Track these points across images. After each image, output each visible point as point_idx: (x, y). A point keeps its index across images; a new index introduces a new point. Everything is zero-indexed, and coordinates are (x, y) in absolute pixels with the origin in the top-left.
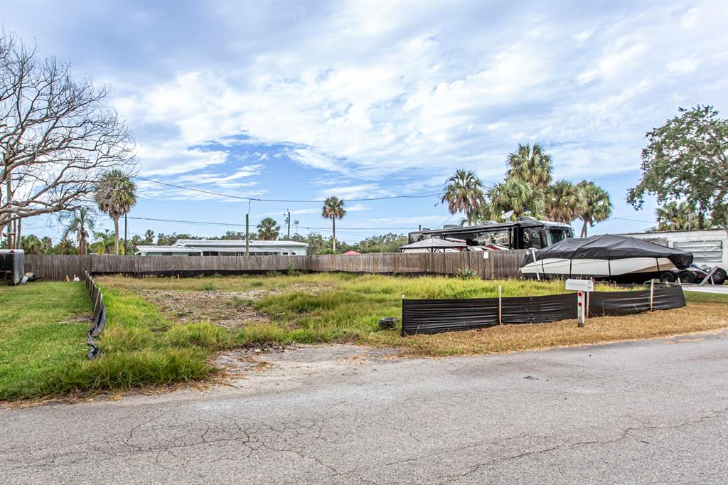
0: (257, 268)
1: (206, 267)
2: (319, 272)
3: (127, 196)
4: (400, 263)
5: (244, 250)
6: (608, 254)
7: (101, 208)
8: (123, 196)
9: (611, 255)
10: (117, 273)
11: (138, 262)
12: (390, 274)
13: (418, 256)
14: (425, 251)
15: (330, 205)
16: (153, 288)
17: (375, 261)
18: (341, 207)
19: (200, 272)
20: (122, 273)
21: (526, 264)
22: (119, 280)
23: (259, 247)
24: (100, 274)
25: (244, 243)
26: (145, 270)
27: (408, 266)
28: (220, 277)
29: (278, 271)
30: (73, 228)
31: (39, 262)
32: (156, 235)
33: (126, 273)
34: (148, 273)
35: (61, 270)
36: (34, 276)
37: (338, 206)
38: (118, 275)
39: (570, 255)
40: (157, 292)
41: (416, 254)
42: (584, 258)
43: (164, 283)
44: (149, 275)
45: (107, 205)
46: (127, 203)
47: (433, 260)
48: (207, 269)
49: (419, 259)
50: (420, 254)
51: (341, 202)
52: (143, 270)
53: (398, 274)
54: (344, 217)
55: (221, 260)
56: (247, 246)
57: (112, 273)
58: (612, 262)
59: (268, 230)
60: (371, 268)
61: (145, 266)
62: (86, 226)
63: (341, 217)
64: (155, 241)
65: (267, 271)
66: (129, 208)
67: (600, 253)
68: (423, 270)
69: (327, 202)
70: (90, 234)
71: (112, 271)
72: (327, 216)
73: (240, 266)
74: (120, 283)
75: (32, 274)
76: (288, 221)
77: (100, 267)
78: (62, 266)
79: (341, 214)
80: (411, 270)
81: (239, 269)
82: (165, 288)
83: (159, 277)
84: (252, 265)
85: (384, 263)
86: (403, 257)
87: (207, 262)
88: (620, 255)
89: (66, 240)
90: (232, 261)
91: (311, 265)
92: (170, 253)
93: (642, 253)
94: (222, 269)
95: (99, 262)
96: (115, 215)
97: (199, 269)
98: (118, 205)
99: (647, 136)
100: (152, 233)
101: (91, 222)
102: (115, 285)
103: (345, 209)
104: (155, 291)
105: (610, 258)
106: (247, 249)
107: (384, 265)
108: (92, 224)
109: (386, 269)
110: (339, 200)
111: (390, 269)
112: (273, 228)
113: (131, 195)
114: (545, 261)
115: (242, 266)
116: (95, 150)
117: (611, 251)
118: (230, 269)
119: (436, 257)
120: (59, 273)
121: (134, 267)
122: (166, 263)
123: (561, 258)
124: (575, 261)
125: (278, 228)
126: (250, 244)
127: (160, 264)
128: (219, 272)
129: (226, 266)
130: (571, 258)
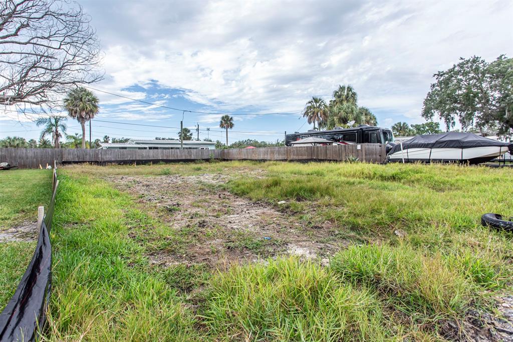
0: (189, 158)
1: (153, 157)
2: (231, 160)
3: (91, 107)
4: (292, 154)
5: (179, 146)
6: (461, 145)
7: (71, 115)
8: (88, 106)
9: (464, 145)
10: (84, 162)
11: (101, 153)
12: (285, 160)
13: (305, 149)
14: (310, 145)
15: (225, 120)
16: (118, 174)
17: (273, 153)
18: (231, 121)
19: (150, 161)
20: (89, 162)
21: (394, 153)
22: (86, 167)
23: (186, 144)
24: (69, 163)
26: (108, 160)
27: (297, 155)
28: (165, 164)
29: (203, 160)
30: (49, 130)
31: (14, 154)
32: (111, 139)
33: (92, 162)
34: (111, 162)
35: (35, 160)
36: (9, 165)
37: (229, 121)
38: (85, 164)
39: (430, 146)
40: (123, 178)
41: (304, 147)
42: (442, 147)
43: (126, 169)
44: (111, 163)
45: (76, 112)
46: (91, 111)
47: (318, 151)
48: (153, 159)
49: (307, 151)
50: (307, 147)
51: (231, 118)
52: (105, 160)
53: (291, 161)
54: (233, 128)
55: (164, 152)
56: (182, 144)
57: (80, 162)
58: (464, 150)
59: (186, 135)
60: (269, 157)
61: (107, 156)
62: (60, 129)
63: (231, 127)
64: (110, 142)
65: (195, 160)
66: (93, 115)
67: (455, 144)
68: (310, 158)
69: (223, 118)
70: (63, 135)
71: (80, 160)
72: (223, 127)
73: (177, 156)
74: (87, 170)
75: (7, 164)
76: (198, 130)
77: (70, 158)
78: (36, 157)
79: (231, 126)
80: (300, 157)
81: (176, 159)
82: (128, 174)
83: (120, 164)
84: (186, 156)
85: (279, 153)
86: (294, 149)
87: (154, 154)
88: (472, 145)
89: (43, 139)
90: (172, 153)
91: (224, 156)
92: (125, 148)
93: (489, 143)
94: (165, 158)
95: (69, 154)
96: (81, 119)
97: (148, 159)
98: (84, 113)
99: (434, 76)
100: (108, 138)
101: (63, 126)
102: (83, 172)
103: (233, 123)
104: (120, 177)
105: (462, 147)
106: (182, 146)
107: (279, 155)
108: (64, 128)
109: (281, 157)
110: (230, 117)
111: (285, 157)
112: (188, 134)
113: (96, 107)
114: (409, 150)
115: (179, 157)
116: (59, 48)
117: (464, 142)
118: (171, 158)
119: (319, 149)
120: (33, 162)
121: (98, 158)
122: (123, 155)
123: (423, 148)
124: (434, 150)
125: (191, 134)
127: (119, 155)
128: (163, 160)
130: (431, 148)
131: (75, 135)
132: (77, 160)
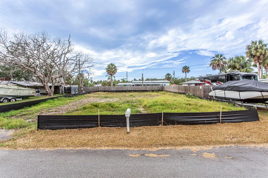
5: (142, 84)
6: (238, 89)
9: (240, 90)
18: (188, 69)
23: (153, 83)
25: (141, 82)
37: (187, 69)
42: (229, 90)
45: (109, 73)
52: (112, 90)
59: (168, 77)
65: (148, 90)
67: (236, 88)
69: (183, 68)
72: (184, 72)
76: (174, 74)
79: (188, 71)
84: (144, 89)
88: (243, 89)
90: (138, 87)
91: (162, 89)
96: (111, 75)
105: (239, 91)
106: (143, 84)
110: (188, 67)
114: (216, 91)
117: (240, 87)
121: (110, 90)
124: (226, 92)
125: (171, 76)
126: (143, 82)
129: (136, 89)
130: (225, 90)
131: (123, 79)
132: (103, 90)
